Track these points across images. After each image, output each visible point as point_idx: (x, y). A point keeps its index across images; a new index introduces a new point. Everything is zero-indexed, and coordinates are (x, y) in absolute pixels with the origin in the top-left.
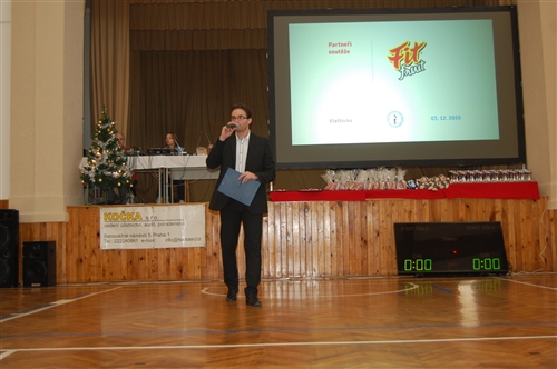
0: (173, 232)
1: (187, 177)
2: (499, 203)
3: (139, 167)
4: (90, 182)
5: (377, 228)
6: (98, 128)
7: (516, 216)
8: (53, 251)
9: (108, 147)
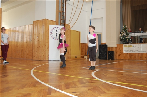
0: (139, 50)
1: (143, 37)
3: (132, 36)
4: (121, 39)
6: (123, 28)
8: (114, 53)
9: (125, 32)
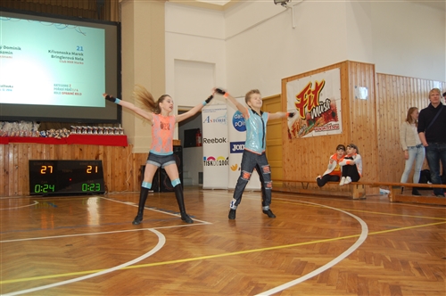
2: (101, 148)
5: (16, 162)
7: (112, 157)
